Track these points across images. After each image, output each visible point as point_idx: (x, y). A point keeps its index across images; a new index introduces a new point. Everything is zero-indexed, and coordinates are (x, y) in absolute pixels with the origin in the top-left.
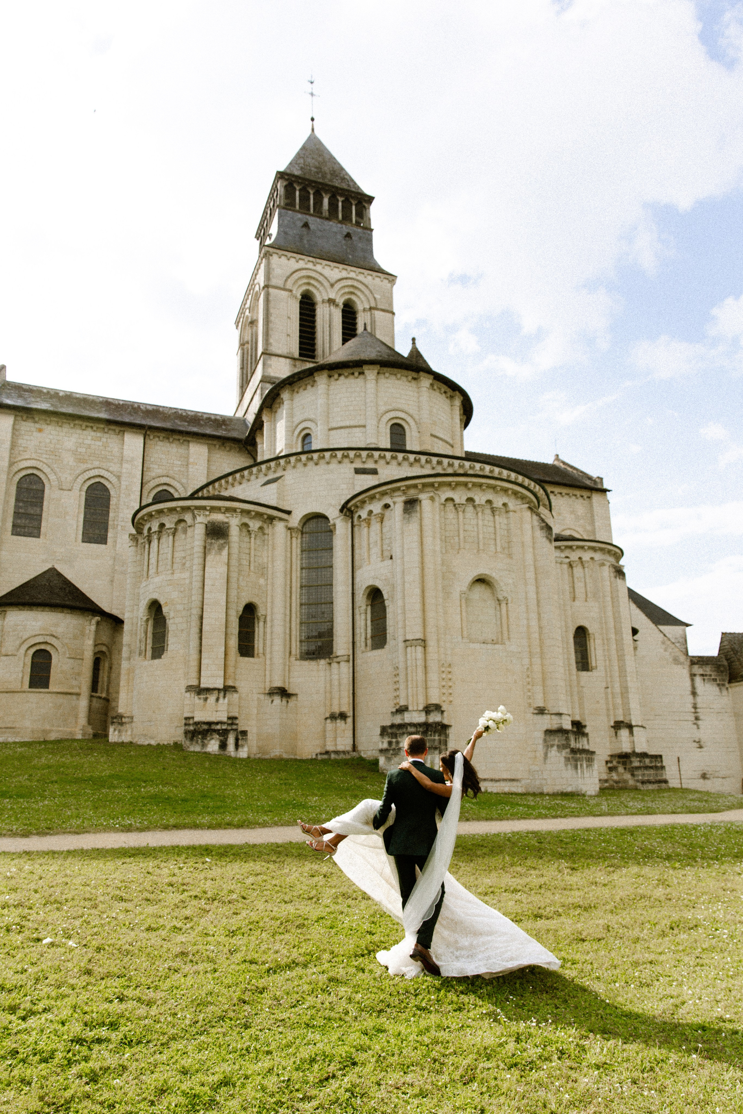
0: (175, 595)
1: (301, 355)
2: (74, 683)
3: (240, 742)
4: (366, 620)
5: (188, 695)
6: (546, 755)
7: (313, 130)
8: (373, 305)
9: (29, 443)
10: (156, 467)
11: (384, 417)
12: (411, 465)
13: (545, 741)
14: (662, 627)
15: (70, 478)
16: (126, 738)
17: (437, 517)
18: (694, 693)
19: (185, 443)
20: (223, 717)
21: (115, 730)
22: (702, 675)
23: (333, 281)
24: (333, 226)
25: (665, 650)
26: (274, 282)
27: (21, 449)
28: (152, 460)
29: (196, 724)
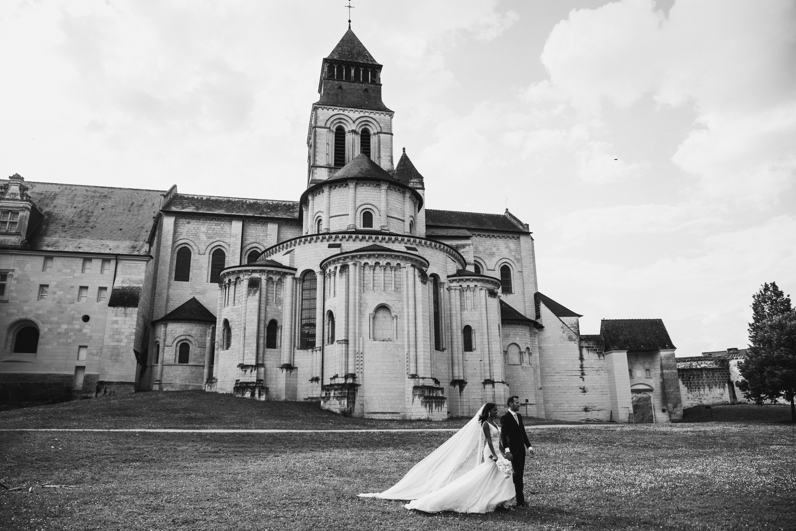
0: (234, 317)
1: (335, 164)
2: (201, 360)
3: (261, 393)
4: (329, 328)
5: (238, 368)
6: (413, 399)
7: (350, 27)
8: (379, 130)
9: (183, 230)
10: (250, 238)
11: (360, 208)
12: (361, 240)
13: (413, 392)
14: (561, 318)
15: (204, 248)
16: (213, 390)
17: (357, 274)
18: (581, 358)
19: (266, 223)
20: (254, 379)
21: (208, 386)
22: (586, 347)
23: (354, 119)
24: (357, 86)
25: (564, 332)
26: (319, 124)
27: (179, 234)
28: (248, 234)
29: (241, 383)
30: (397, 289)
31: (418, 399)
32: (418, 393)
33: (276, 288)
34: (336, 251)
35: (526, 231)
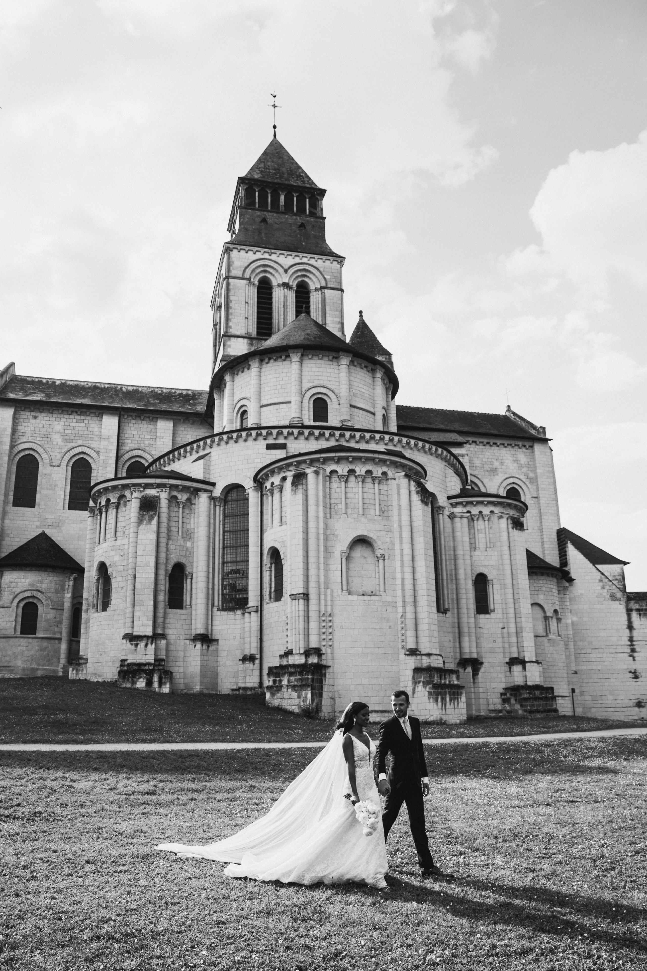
0: (117, 558)
1: (258, 333)
2: (56, 629)
3: (163, 680)
4: (271, 576)
5: (124, 641)
6: (414, 690)
7: (275, 136)
8: (323, 284)
9: (26, 429)
10: (130, 441)
11: (308, 393)
12: (317, 439)
13: (414, 678)
14: (599, 566)
15: (59, 456)
16: (81, 676)
17: (321, 487)
18: (630, 627)
19: (154, 420)
20: (151, 659)
21: (73, 670)
22: (637, 610)
23: (286, 267)
24: (289, 219)
25: (603, 588)
26: (233, 273)
27: (21, 434)
28: (126, 436)
29: (129, 665)
30: (384, 512)
31: (423, 689)
32: (422, 679)
33: (183, 513)
34: (279, 454)
35: (542, 436)
